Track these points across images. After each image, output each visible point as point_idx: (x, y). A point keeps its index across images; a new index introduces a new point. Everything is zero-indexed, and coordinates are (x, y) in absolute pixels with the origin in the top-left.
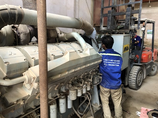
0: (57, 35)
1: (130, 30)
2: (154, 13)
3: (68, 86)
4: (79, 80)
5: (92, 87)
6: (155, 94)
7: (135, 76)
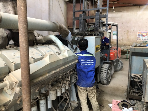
0: (34, 38)
1: (100, 32)
2: (117, 17)
3: (48, 87)
4: (58, 80)
5: (70, 86)
6: (122, 86)
7: (106, 74)
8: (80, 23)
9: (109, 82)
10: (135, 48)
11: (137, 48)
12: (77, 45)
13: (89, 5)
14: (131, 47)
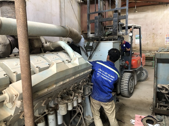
0: (41, 45)
1: (119, 36)
2: (140, 18)
3: (57, 100)
5: (84, 98)
6: (147, 99)
7: (127, 85)
8: (96, 26)
9: (130, 94)
10: (161, 54)
11: (164, 54)
12: (92, 52)
13: (105, 6)
14: (156, 53)
